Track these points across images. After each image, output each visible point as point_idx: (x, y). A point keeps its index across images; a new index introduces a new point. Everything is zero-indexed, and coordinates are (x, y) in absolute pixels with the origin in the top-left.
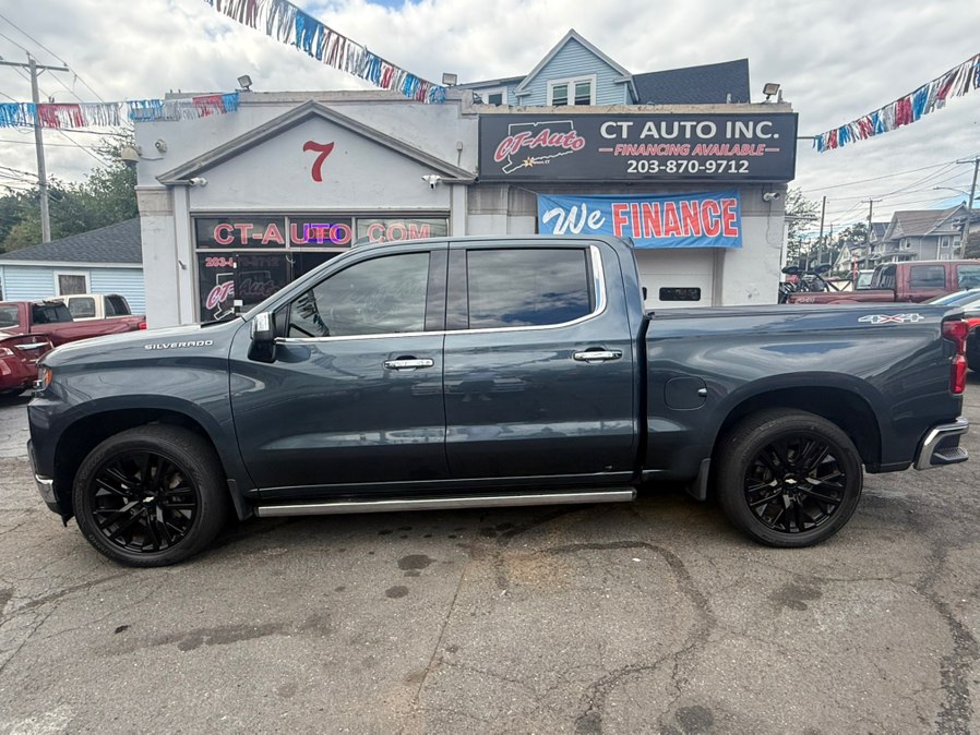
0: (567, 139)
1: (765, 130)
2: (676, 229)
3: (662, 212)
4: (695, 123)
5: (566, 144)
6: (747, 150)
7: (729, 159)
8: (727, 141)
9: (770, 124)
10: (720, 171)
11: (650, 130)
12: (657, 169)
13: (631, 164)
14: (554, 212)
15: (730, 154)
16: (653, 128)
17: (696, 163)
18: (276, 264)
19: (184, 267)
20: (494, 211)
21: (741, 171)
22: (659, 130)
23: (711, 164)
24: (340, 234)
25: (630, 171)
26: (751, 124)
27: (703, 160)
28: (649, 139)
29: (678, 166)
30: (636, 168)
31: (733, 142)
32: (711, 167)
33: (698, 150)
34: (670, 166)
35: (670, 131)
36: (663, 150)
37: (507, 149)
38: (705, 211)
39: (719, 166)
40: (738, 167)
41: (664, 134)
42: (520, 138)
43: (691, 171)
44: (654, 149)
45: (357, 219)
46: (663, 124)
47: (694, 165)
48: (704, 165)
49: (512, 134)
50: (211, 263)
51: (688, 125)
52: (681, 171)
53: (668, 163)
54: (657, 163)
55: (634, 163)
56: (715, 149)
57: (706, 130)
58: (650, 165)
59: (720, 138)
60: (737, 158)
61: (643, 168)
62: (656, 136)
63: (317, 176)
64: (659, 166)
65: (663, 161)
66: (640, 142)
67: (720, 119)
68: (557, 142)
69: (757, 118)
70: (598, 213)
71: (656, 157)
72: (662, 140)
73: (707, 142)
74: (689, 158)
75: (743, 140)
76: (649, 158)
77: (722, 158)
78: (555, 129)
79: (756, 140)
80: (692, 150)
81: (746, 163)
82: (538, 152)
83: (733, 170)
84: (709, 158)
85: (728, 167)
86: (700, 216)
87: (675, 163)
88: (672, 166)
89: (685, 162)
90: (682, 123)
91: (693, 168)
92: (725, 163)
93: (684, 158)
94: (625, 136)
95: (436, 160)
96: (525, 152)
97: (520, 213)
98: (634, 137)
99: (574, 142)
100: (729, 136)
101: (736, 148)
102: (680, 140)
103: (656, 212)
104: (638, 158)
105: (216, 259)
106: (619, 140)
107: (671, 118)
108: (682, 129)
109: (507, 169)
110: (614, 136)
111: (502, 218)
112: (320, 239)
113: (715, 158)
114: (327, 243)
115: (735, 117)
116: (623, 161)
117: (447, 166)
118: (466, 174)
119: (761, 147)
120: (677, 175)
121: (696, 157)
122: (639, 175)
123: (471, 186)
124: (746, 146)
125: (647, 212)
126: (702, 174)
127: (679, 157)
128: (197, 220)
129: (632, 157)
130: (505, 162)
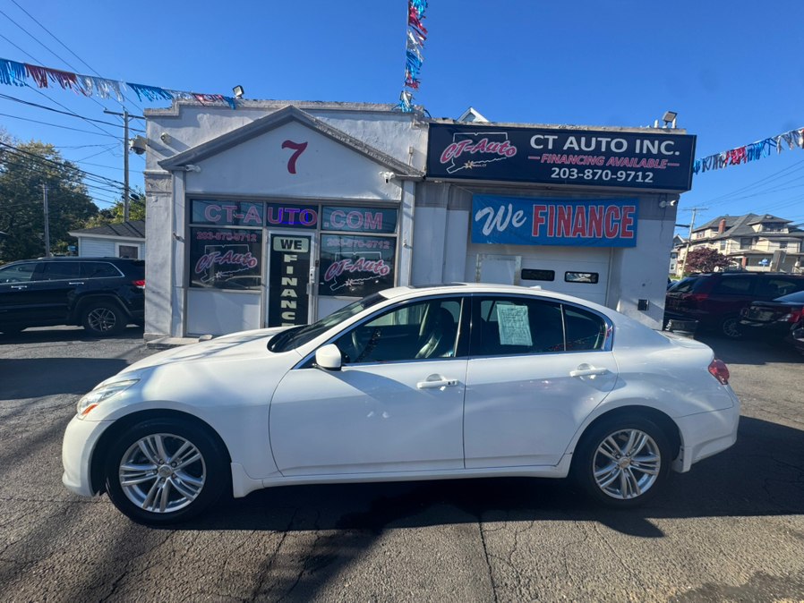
0: (502, 147)
1: (668, 148)
2: (583, 230)
3: (574, 214)
4: (609, 139)
5: (501, 151)
6: (652, 163)
7: (637, 170)
8: (636, 155)
9: (672, 143)
10: (629, 180)
11: (571, 143)
12: (576, 176)
13: (555, 171)
14: (486, 210)
15: (638, 166)
16: (574, 141)
17: (610, 172)
18: (254, 238)
19: (178, 238)
20: (436, 205)
21: (647, 181)
22: (579, 144)
23: (622, 174)
24: (308, 217)
25: (553, 176)
26: (656, 142)
27: (615, 170)
28: (571, 151)
29: (594, 174)
30: (559, 174)
31: (641, 156)
32: (622, 175)
33: (611, 161)
34: (587, 174)
35: (588, 145)
36: (582, 160)
37: (451, 153)
38: (608, 216)
39: (628, 176)
40: (645, 177)
41: (583, 147)
42: (463, 145)
43: (604, 178)
44: (574, 159)
45: (323, 206)
46: (583, 139)
47: (607, 174)
48: (616, 175)
49: (457, 141)
50: (201, 236)
51: (604, 140)
52: (596, 178)
53: (586, 171)
54: (576, 171)
55: (557, 170)
56: (625, 161)
57: (619, 145)
58: (570, 172)
59: (630, 153)
60: (644, 170)
61: (564, 174)
62: (577, 148)
63: (292, 169)
64: (577, 173)
65: (581, 169)
66: (563, 153)
67: (631, 137)
68: (494, 149)
69: (661, 138)
70: (521, 213)
71: (576, 166)
72: (581, 152)
73: (620, 155)
74: (603, 168)
75: (649, 155)
76: (569, 166)
77: (632, 169)
78: (491, 139)
79: (660, 156)
80: (606, 161)
81: (651, 175)
82: (478, 157)
83: (640, 180)
84: (620, 169)
85: (636, 177)
86: (604, 220)
87: (591, 171)
88: (589, 174)
89: (600, 171)
90: (599, 139)
91: (606, 176)
92: (633, 173)
93: (599, 168)
94: (550, 147)
95: (393, 161)
96: (465, 157)
97: (457, 208)
98: (558, 149)
99: (508, 150)
100: (638, 151)
101: (643, 162)
102: (597, 152)
103: (569, 215)
104: (561, 166)
105: (205, 233)
106: (545, 150)
107: (589, 135)
108: (599, 144)
109: (451, 170)
110: (542, 147)
111: (442, 211)
112: (291, 219)
113: (625, 169)
114: (297, 225)
115: (643, 136)
116: (548, 168)
117: (401, 164)
118: (416, 172)
119: (664, 162)
120: (591, 182)
121: (610, 167)
122: (560, 181)
123: (419, 184)
124: (651, 161)
125: (562, 214)
126: (613, 182)
127: (595, 167)
128: (191, 201)
129: (555, 165)
130: (449, 164)
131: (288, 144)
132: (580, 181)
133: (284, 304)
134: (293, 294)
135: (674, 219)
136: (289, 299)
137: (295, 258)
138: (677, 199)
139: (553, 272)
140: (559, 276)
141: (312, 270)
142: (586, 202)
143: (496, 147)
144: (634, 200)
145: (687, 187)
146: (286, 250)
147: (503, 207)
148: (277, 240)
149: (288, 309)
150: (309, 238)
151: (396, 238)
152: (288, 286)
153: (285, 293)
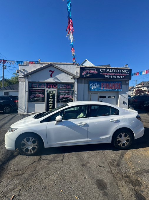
1: (126, 71)
3: (109, 84)
6: (124, 74)
7: (121, 76)
10: (120, 78)
11: (108, 70)
14: (92, 84)
18: (43, 91)
19: (26, 91)
20: (82, 83)
22: (110, 71)
24: (55, 86)
27: (117, 76)
28: (108, 72)
29: (113, 77)
31: (121, 73)
32: (118, 77)
33: (116, 74)
35: (111, 71)
37: (84, 73)
40: (122, 77)
42: (87, 71)
44: (109, 74)
45: (58, 84)
46: (110, 70)
49: (85, 70)
50: (31, 90)
51: (114, 70)
56: (119, 74)
57: (117, 71)
59: (119, 72)
60: (122, 76)
63: (51, 76)
65: (110, 76)
66: (107, 72)
67: (119, 69)
69: (125, 69)
70: (99, 84)
71: (109, 75)
72: (110, 72)
73: (117, 73)
74: (114, 75)
75: (123, 73)
76: (108, 75)
77: (120, 76)
78: (92, 70)
79: (125, 73)
81: (124, 77)
82: (90, 73)
83: (122, 78)
84: (118, 75)
86: (115, 86)
94: (104, 71)
95: (73, 74)
96: (87, 73)
97: (86, 84)
98: (106, 72)
99: (96, 72)
102: (113, 72)
104: (106, 75)
106: (103, 72)
107: (111, 69)
108: (113, 71)
111: (83, 84)
112: (51, 87)
113: (119, 75)
114: (53, 88)
115: (122, 69)
116: (104, 75)
117: (74, 75)
118: (77, 76)
119: (126, 74)
120: (112, 78)
121: (116, 75)
122: (106, 78)
123: (78, 79)
124: (123, 74)
125: (107, 84)
126: (116, 78)
127: (113, 75)
128: (29, 83)
129: (105, 75)
130: (84, 75)
131: (50, 71)
132: (110, 78)
133: (50, 105)
134: (52, 102)
135: (129, 85)
136: (51, 103)
137: (52, 95)
138: (129, 81)
139: (106, 96)
140: (107, 97)
141: (56, 97)
142: (111, 82)
143: (93, 71)
144: (121, 82)
145: (131, 79)
146: (50, 93)
147: (95, 83)
148: (48, 91)
149: (51, 106)
150: (55, 90)
151: (73, 90)
152: (51, 101)
153: (50, 102)
